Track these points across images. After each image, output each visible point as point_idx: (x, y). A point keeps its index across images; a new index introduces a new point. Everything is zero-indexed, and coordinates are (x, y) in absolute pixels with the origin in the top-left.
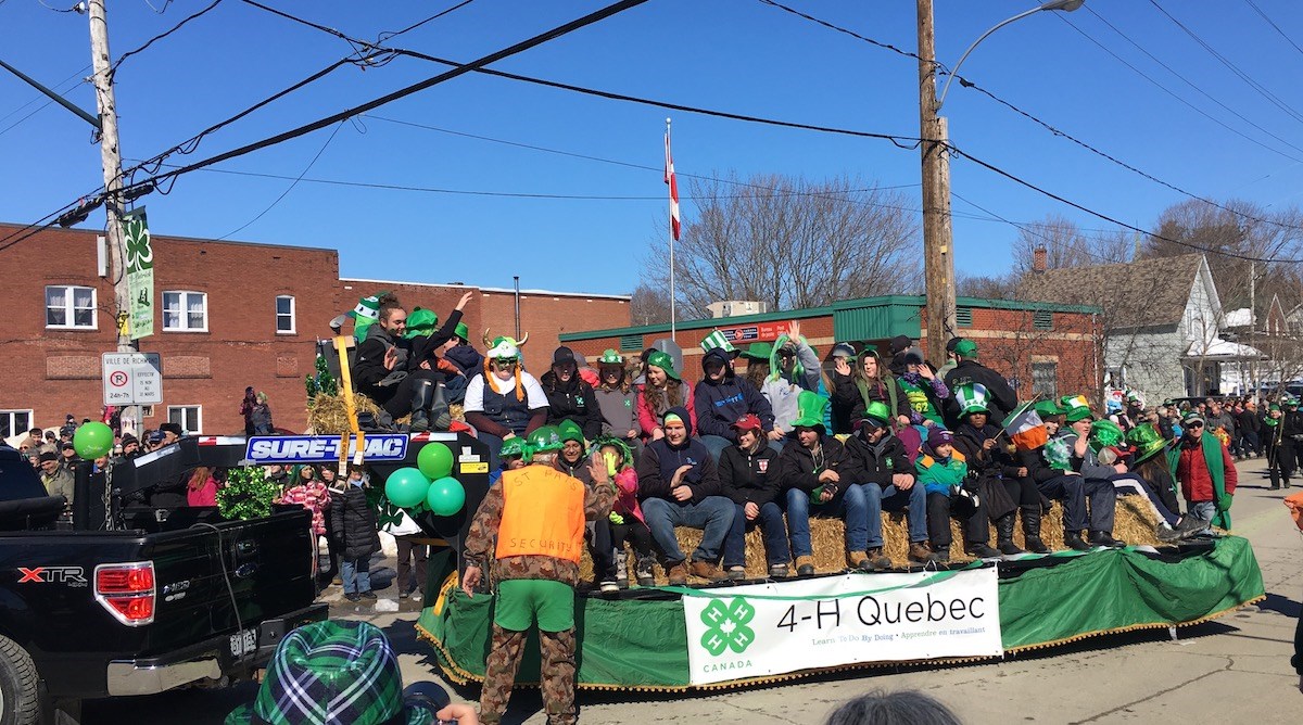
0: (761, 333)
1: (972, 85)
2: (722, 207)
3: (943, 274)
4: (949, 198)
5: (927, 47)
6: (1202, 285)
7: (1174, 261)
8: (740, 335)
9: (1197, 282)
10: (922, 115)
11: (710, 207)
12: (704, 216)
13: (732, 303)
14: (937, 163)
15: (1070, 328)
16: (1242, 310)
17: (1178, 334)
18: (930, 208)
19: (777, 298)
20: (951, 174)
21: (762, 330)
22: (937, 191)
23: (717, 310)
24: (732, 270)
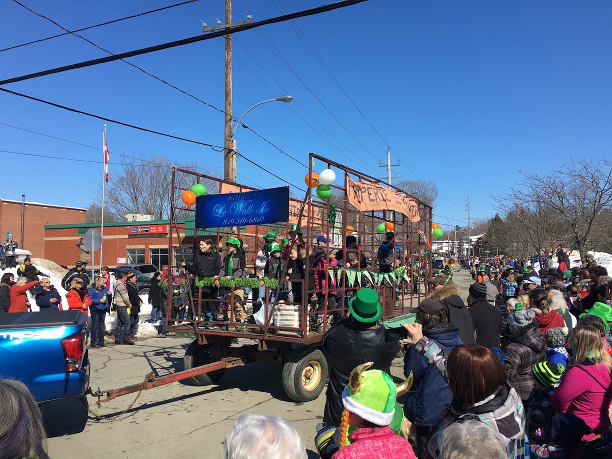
0: (150, 230)
1: (247, 127)
2: (136, 170)
4: (235, 175)
5: (229, 109)
8: (140, 230)
10: (225, 138)
11: (130, 169)
12: (127, 174)
13: (137, 215)
14: (231, 159)
19: (161, 214)
20: (237, 165)
21: (151, 228)
22: (230, 171)
23: (130, 218)
24: (140, 200)
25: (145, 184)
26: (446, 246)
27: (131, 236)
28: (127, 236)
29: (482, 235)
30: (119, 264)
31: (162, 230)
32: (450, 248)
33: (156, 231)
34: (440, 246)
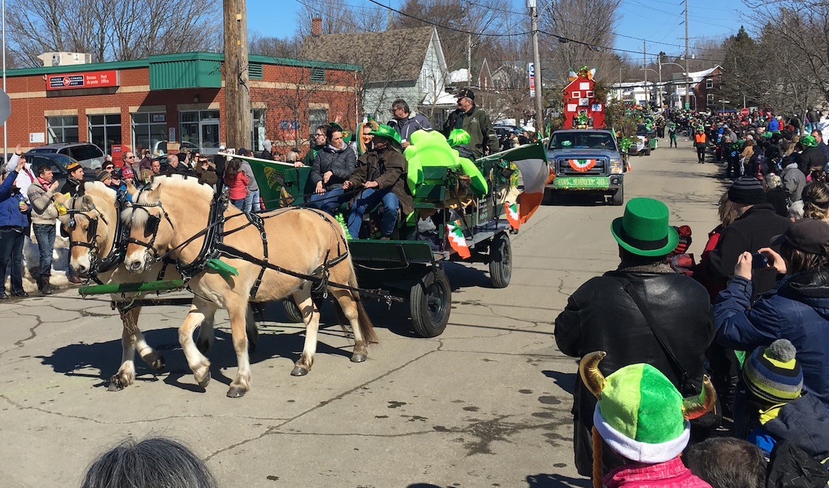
0: (86, 80)
3: (238, 37)
6: (434, 50)
7: (414, 32)
8: (67, 82)
9: (430, 48)
13: (61, 54)
15: (337, 82)
16: (462, 69)
17: (416, 88)
19: (102, 50)
21: (88, 78)
23: (47, 59)
24: (62, 25)
26: (642, 93)
27: (52, 93)
28: (44, 94)
29: (710, 71)
30: (33, 144)
31: (108, 81)
32: (648, 96)
33: (97, 82)
34: (628, 93)
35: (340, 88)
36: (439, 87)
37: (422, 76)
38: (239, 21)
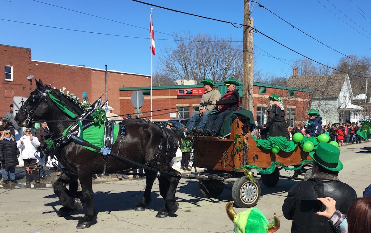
0: (193, 92)
1: (263, 7)
2: (186, 44)
3: (249, 74)
4: (253, 47)
6: (346, 84)
7: (338, 76)
8: (185, 92)
9: (345, 84)
10: (244, 16)
11: (181, 44)
12: (178, 47)
13: (185, 80)
14: (249, 34)
15: (299, 97)
16: (362, 94)
17: (337, 101)
18: (245, 50)
20: (253, 39)
21: (194, 91)
22: (248, 44)
23: (179, 82)
24: (189, 68)
25: (193, 56)
27: (180, 97)
28: (176, 97)
30: (171, 118)
31: (202, 93)
33: (197, 93)
35: (300, 100)
36: (348, 101)
37: (340, 96)
38: (250, 67)
